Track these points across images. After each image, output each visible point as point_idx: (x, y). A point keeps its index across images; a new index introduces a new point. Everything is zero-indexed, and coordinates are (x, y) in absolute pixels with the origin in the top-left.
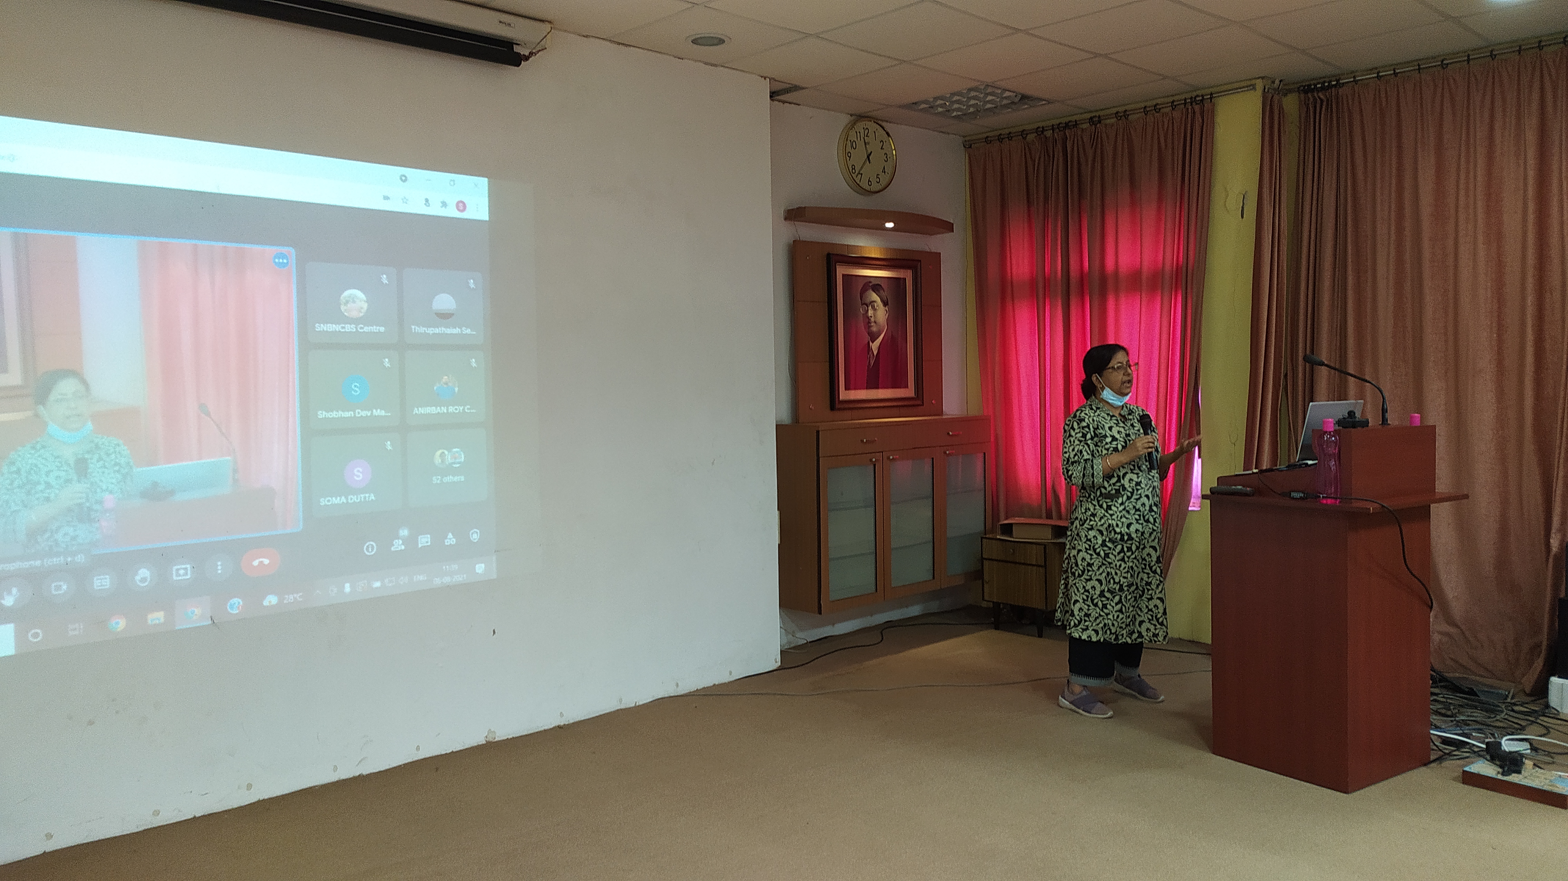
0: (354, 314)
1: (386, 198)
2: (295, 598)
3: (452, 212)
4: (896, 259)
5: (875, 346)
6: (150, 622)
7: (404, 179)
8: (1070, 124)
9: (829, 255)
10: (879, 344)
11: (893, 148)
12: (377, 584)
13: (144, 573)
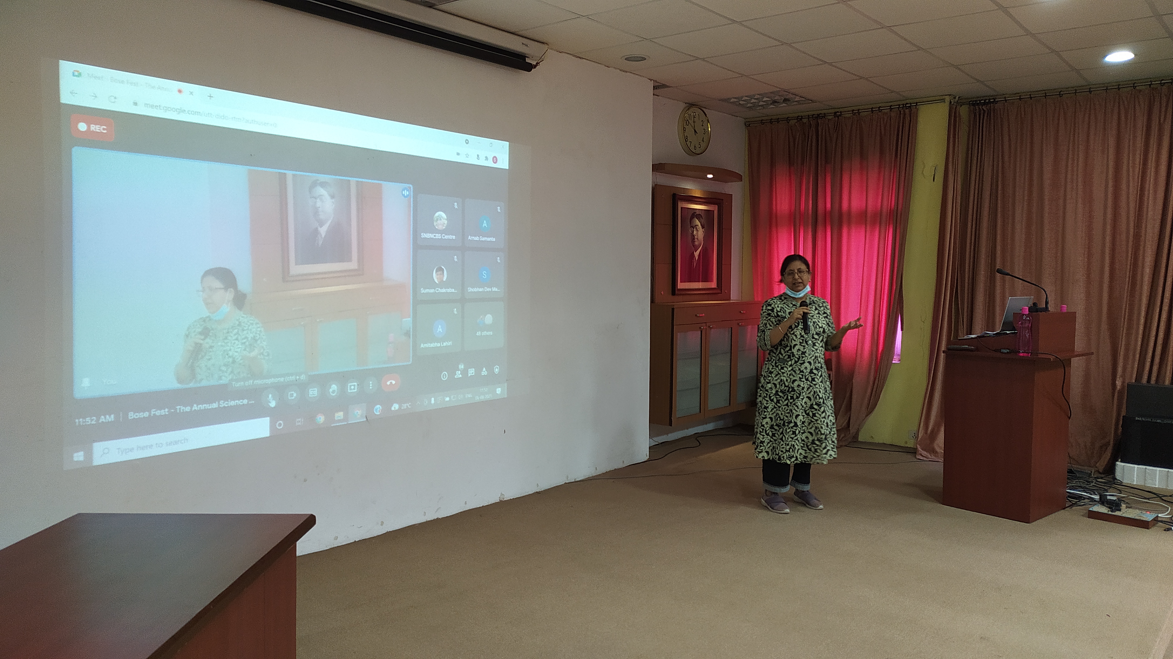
0: (440, 227)
1: (458, 154)
2: (407, 406)
3: (490, 164)
4: (711, 198)
5: (697, 254)
6: (336, 419)
7: (467, 142)
8: (820, 115)
9: (674, 195)
10: (699, 253)
11: (709, 126)
12: (447, 399)
13: (334, 387)
